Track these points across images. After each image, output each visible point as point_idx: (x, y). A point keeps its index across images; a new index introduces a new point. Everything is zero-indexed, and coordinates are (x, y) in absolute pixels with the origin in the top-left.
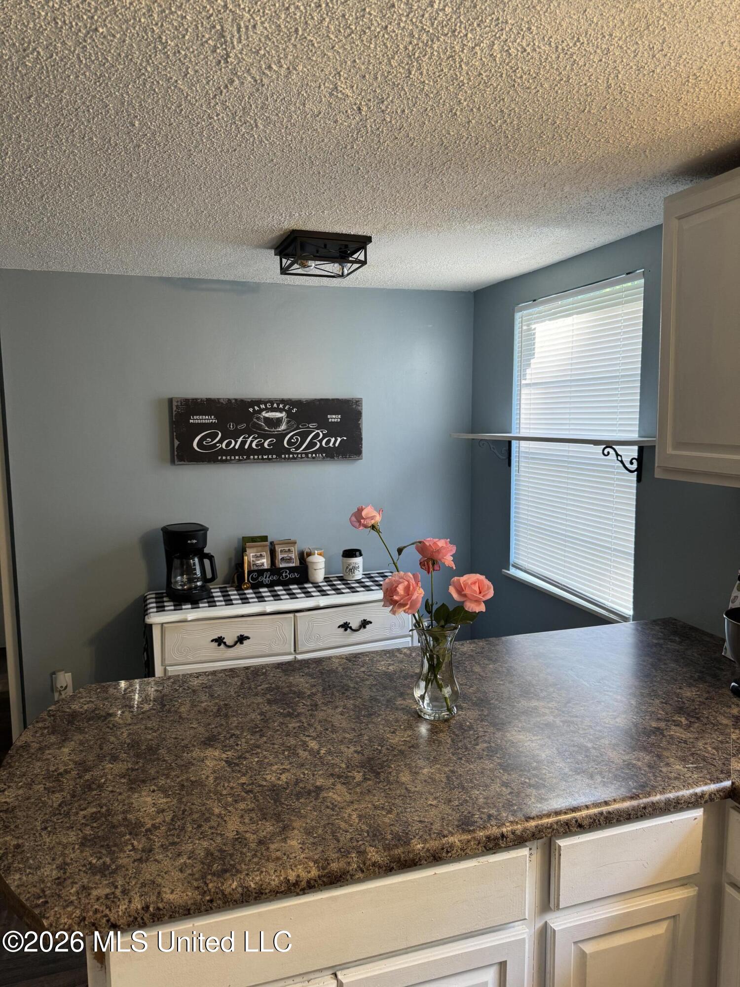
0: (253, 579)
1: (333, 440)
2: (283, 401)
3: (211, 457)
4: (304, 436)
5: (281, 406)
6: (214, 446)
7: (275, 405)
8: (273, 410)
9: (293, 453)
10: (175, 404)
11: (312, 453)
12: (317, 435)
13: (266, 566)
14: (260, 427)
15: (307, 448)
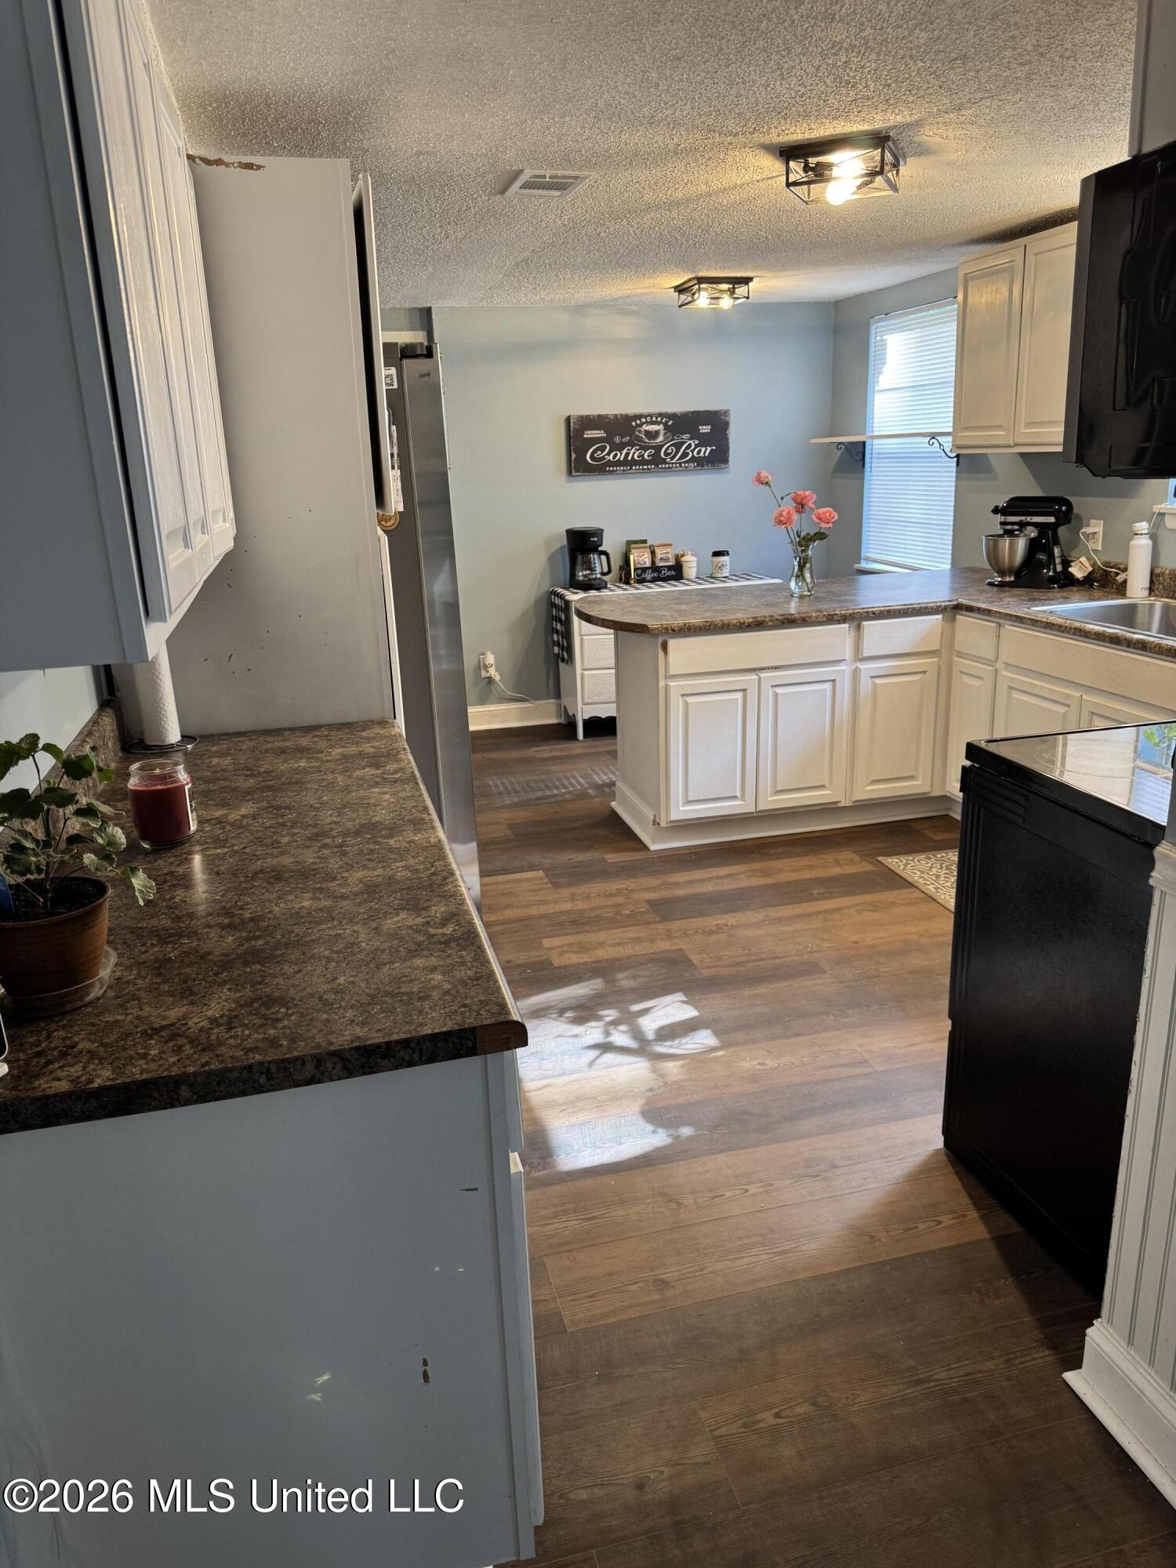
0: (638, 575)
1: (703, 449)
2: (660, 415)
3: (601, 469)
4: (678, 446)
5: (659, 419)
6: (603, 458)
7: (654, 419)
8: (652, 423)
9: (669, 463)
10: (572, 421)
11: (685, 462)
12: (690, 445)
13: (648, 565)
14: (640, 439)
15: (682, 457)
